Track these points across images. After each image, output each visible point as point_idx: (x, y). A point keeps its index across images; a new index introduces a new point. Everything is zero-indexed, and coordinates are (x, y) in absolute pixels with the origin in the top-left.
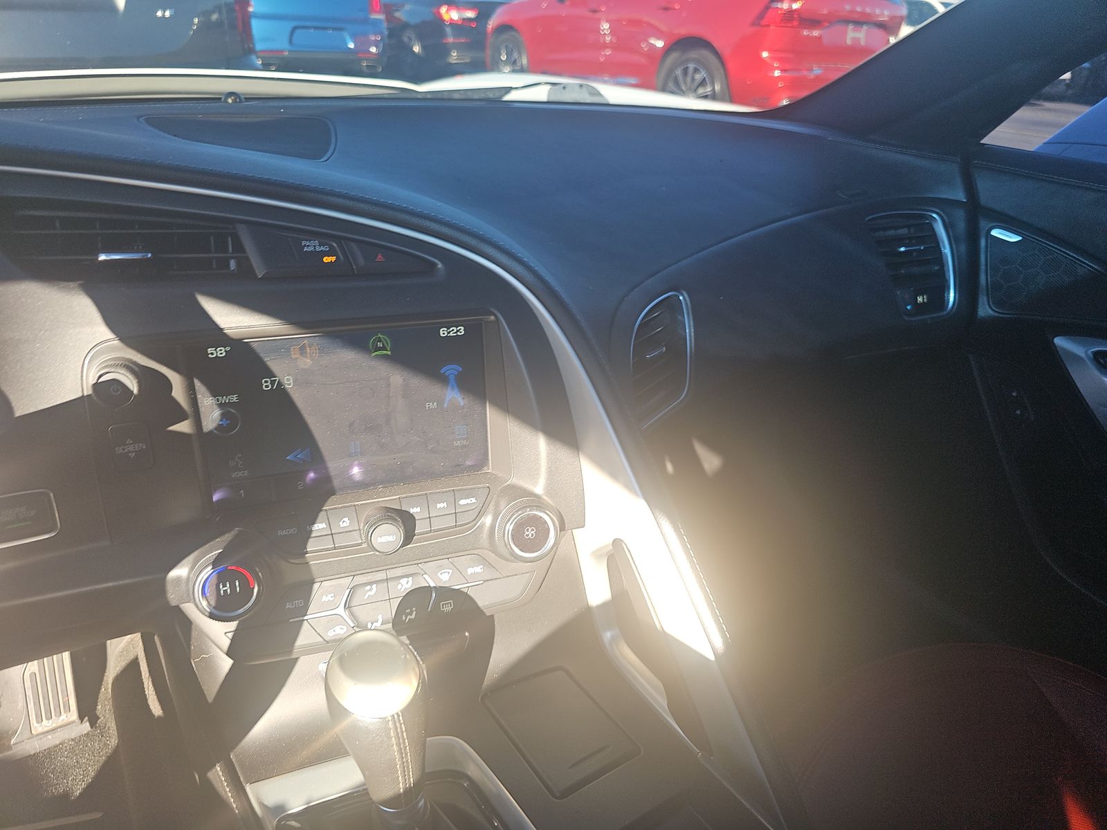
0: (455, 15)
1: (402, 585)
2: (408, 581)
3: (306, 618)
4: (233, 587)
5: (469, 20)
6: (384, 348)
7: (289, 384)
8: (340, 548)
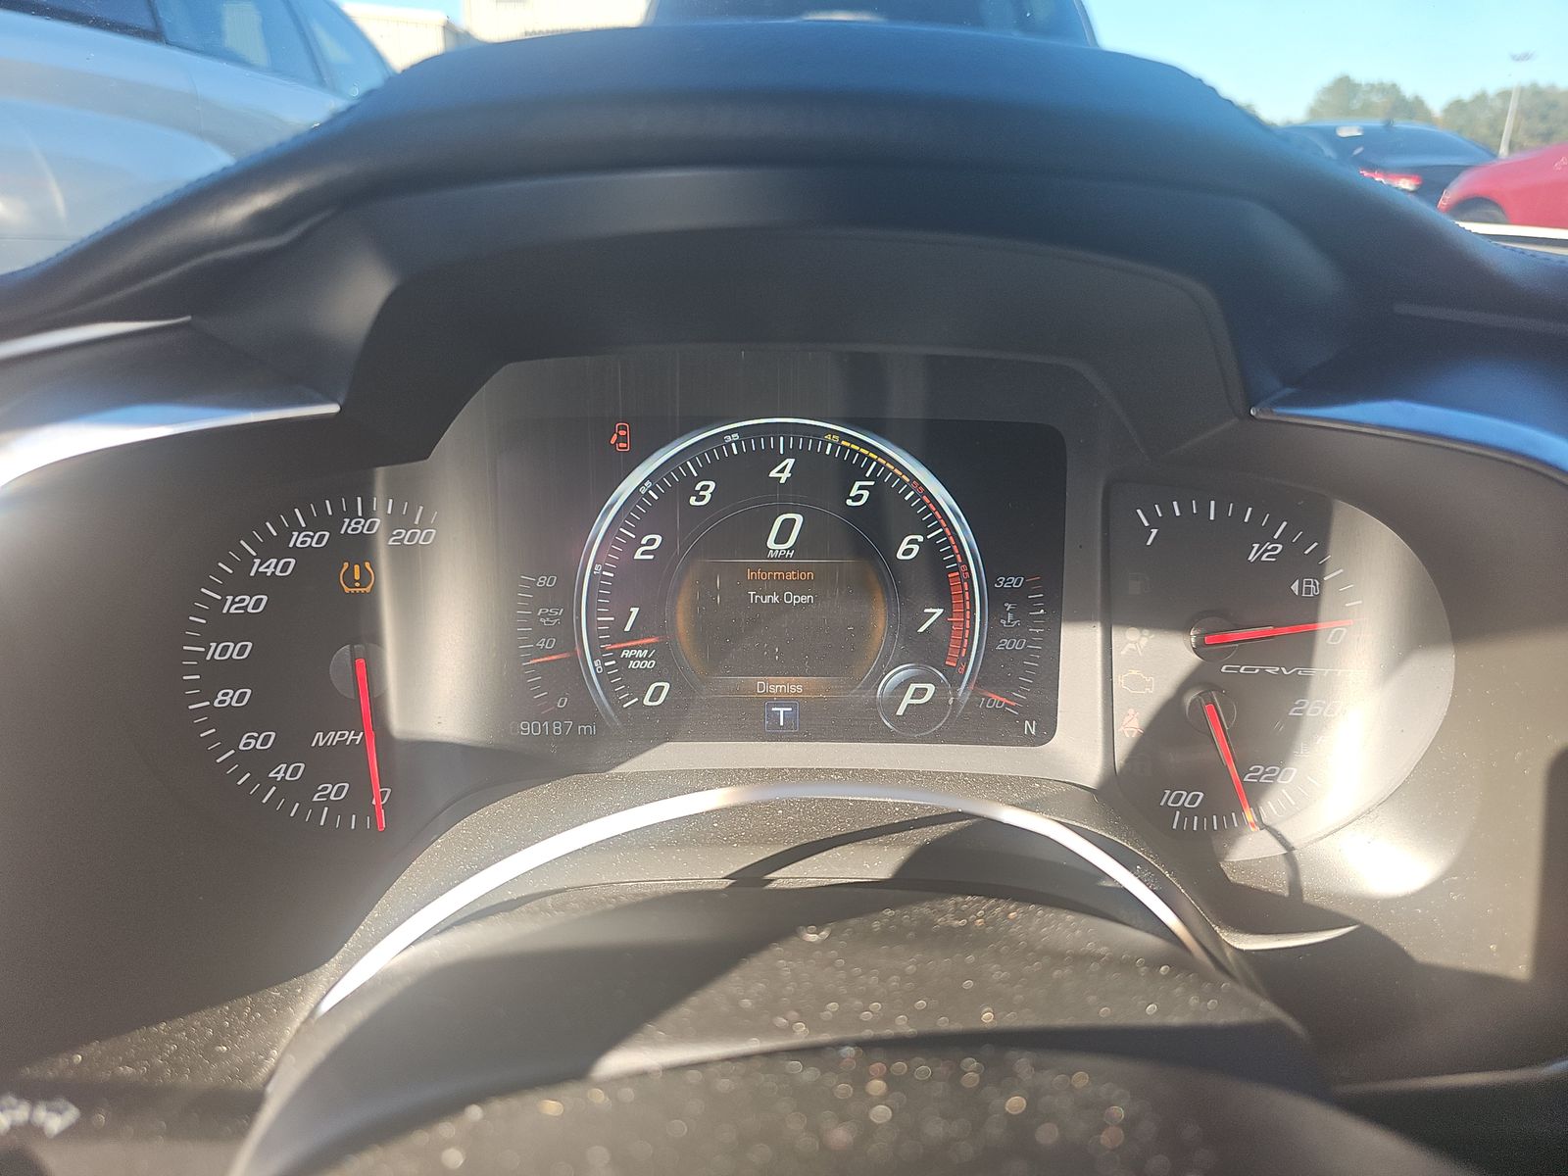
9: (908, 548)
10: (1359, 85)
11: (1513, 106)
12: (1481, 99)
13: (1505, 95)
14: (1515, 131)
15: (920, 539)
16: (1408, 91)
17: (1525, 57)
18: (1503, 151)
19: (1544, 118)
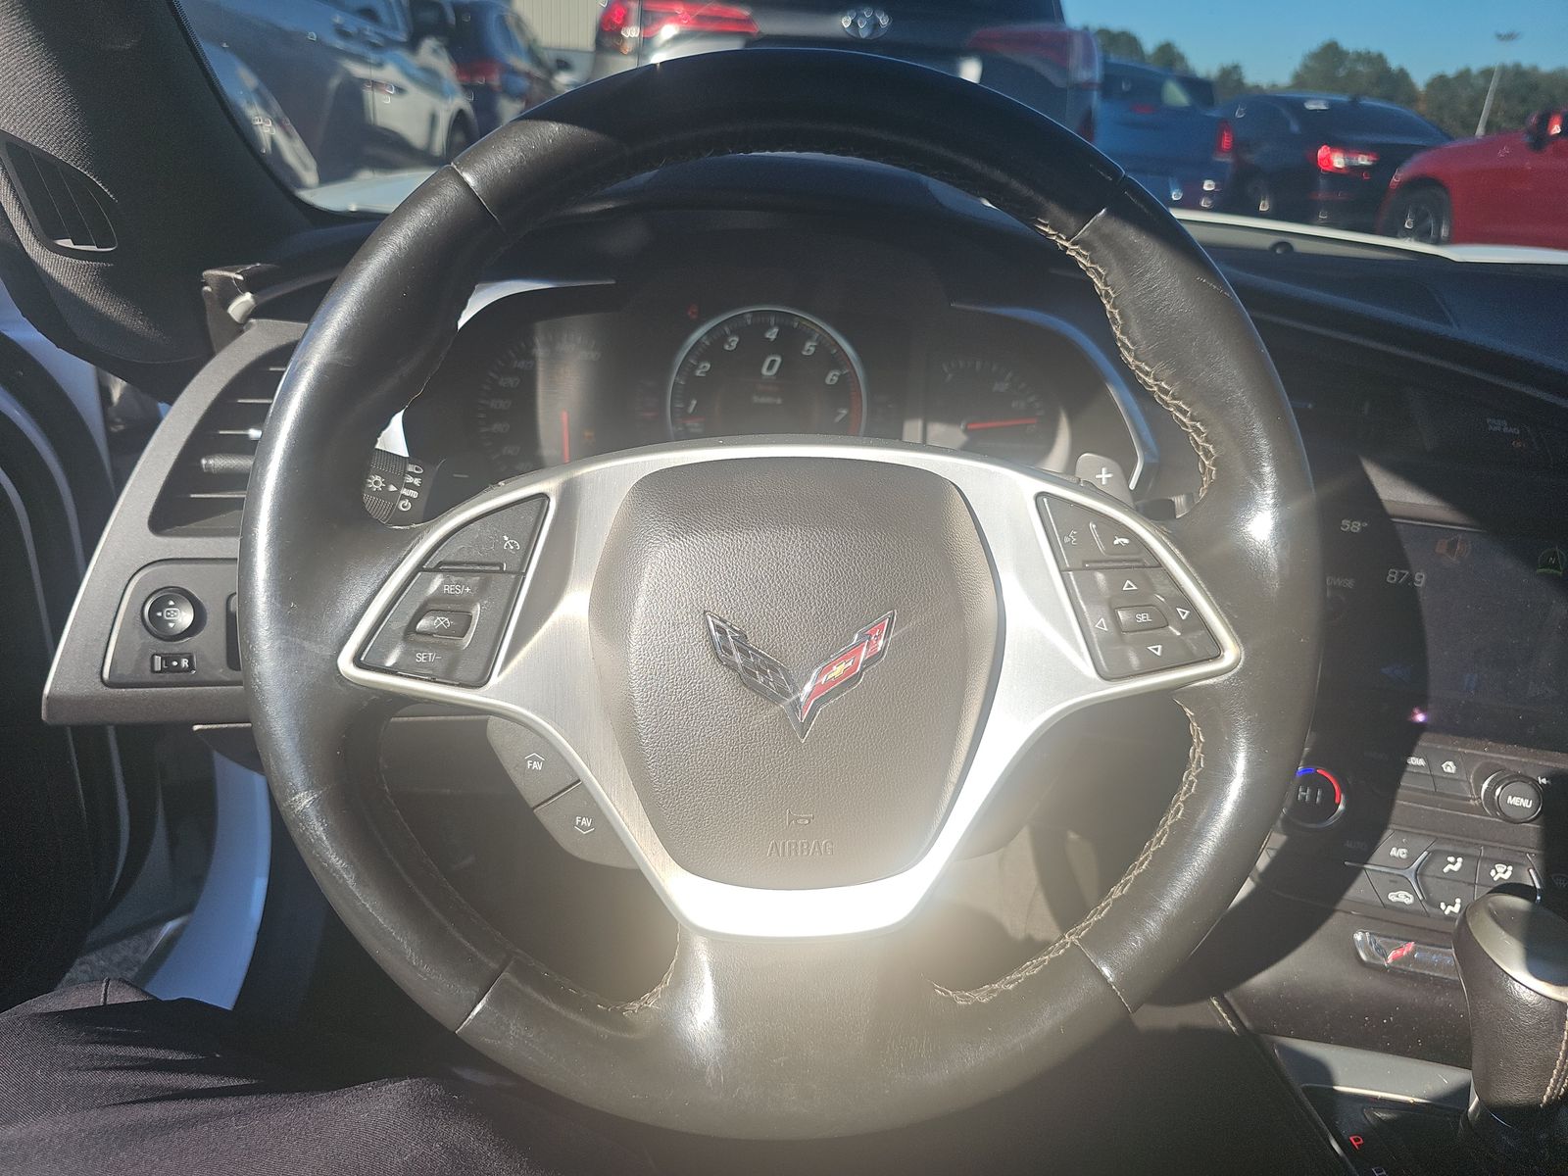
0: (1338, 161)
1: (1497, 873)
2: (1506, 870)
3: (1367, 866)
4: (1314, 796)
5: (1363, 168)
6: (1555, 566)
7: (1420, 583)
8: (1442, 794)
9: (832, 377)
10: (1347, 54)
11: (1493, 86)
12: (1464, 76)
13: (1487, 74)
14: (1493, 112)
15: (837, 373)
16: (1394, 63)
17: (1510, 37)
18: (1480, 131)
19: (1523, 100)
